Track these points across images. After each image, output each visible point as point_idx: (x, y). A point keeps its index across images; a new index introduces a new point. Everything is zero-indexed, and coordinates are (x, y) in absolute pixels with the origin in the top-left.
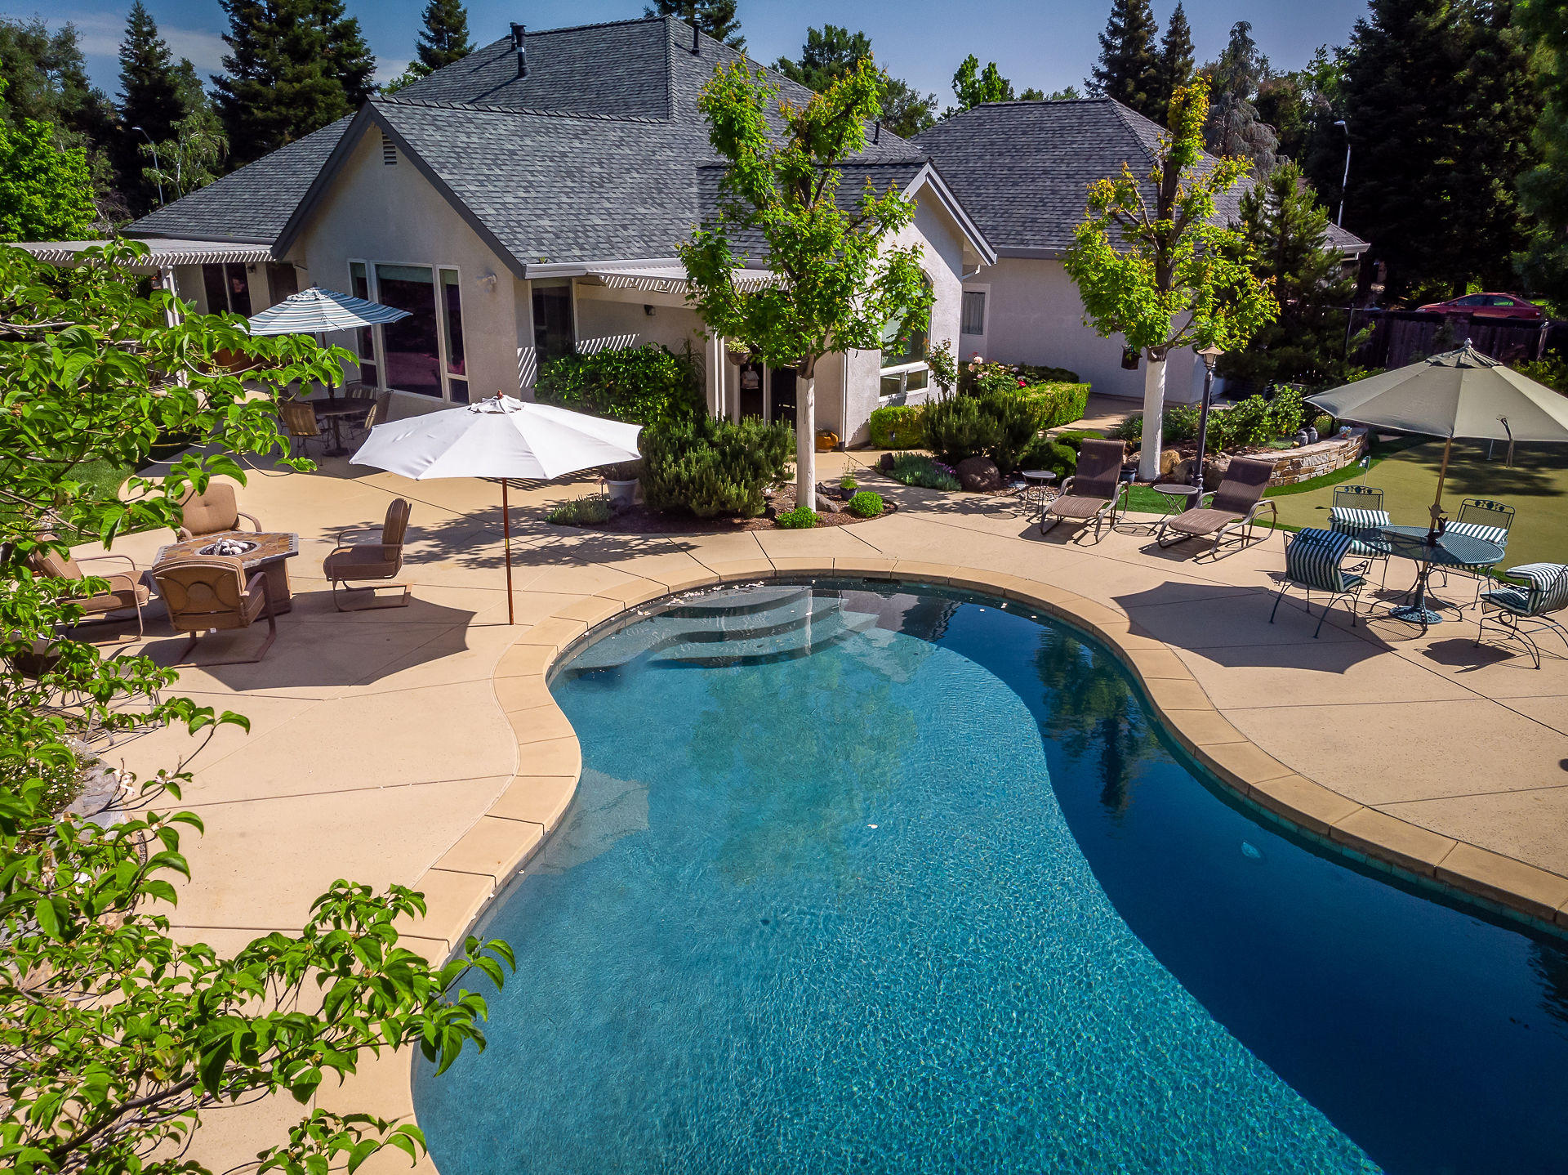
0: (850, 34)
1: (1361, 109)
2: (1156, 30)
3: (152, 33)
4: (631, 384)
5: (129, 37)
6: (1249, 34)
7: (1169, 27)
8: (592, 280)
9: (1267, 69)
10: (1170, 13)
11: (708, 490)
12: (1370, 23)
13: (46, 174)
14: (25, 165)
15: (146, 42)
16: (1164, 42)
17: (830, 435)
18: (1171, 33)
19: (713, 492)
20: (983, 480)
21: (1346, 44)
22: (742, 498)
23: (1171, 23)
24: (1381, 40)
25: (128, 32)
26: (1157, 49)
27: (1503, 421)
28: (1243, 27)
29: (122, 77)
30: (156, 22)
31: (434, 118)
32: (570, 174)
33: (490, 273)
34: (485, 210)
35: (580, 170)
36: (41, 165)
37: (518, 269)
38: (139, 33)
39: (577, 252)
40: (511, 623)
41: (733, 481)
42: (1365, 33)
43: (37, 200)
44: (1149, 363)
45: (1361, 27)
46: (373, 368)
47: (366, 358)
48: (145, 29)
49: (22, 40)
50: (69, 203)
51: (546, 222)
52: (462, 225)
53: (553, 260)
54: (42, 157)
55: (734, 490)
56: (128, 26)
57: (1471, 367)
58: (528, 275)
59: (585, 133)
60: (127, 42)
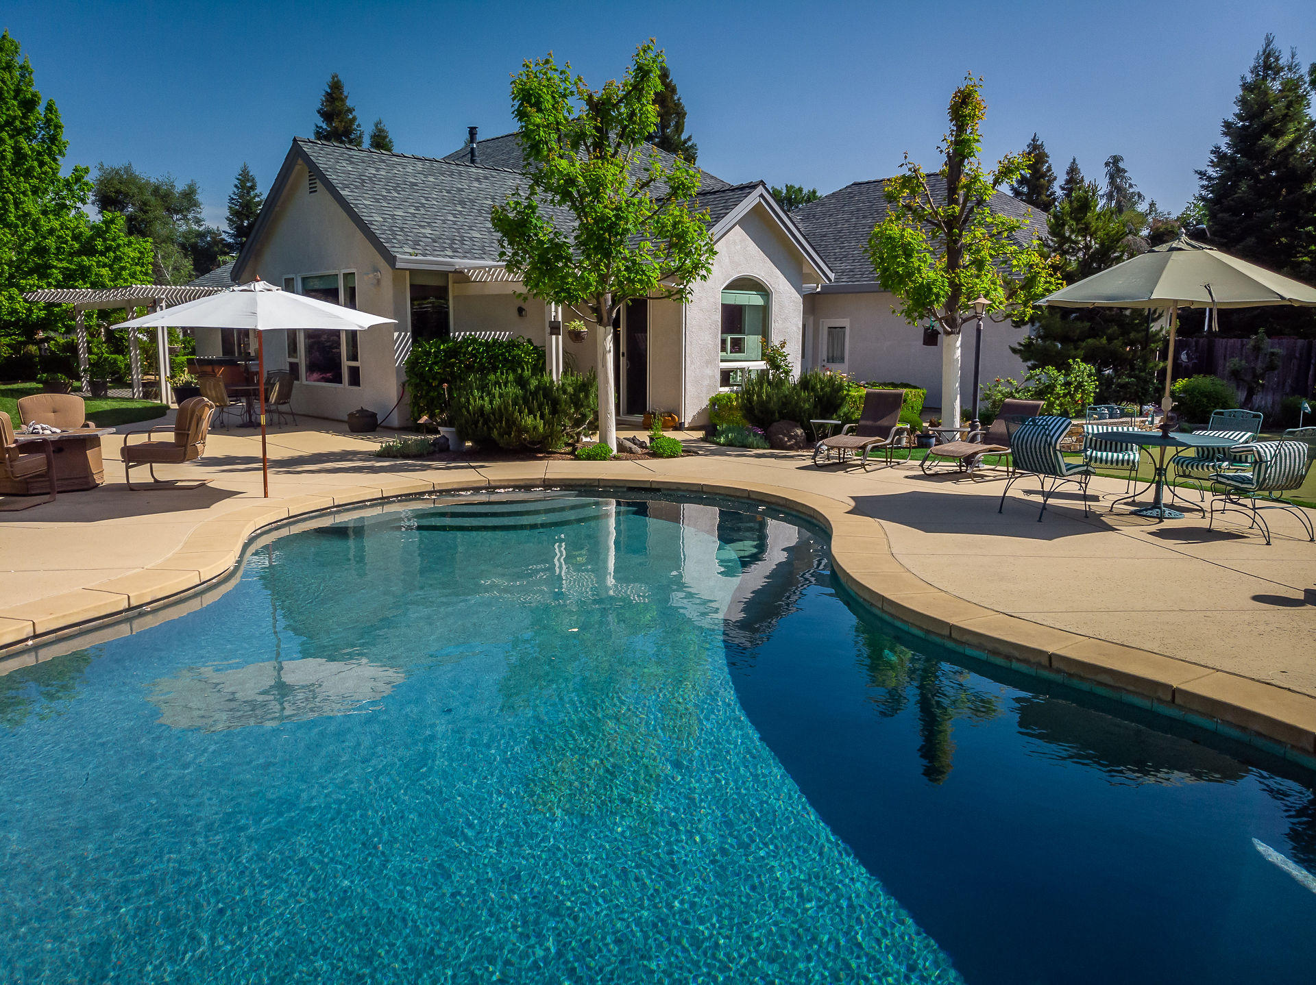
0: (805, 191)
1: (1220, 215)
2: (1055, 179)
3: (253, 188)
4: (490, 363)
5: (235, 190)
6: (1121, 165)
7: (1066, 177)
8: (461, 277)
9: (1156, 211)
10: (1067, 166)
11: (507, 420)
12: (1224, 148)
13: (114, 252)
14: (99, 244)
15: (248, 193)
16: (1063, 189)
17: (670, 416)
18: (1068, 182)
19: (511, 423)
20: (789, 440)
21: (1204, 166)
22: (538, 429)
23: (1068, 173)
24: (1233, 159)
25: (236, 186)
26: (1057, 194)
27: (1207, 287)
28: (1116, 160)
29: (228, 219)
30: (257, 179)
31: (351, 157)
32: (462, 203)
33: (376, 270)
34: (375, 219)
35: (472, 201)
36: (111, 245)
37: (391, 260)
38: (243, 187)
39: (451, 254)
40: (266, 496)
41: (530, 412)
42: (1220, 159)
43: (105, 271)
44: (945, 337)
45: (1216, 151)
46: (297, 364)
47: (293, 357)
48: (249, 184)
49: (156, 190)
50: (130, 274)
51: (428, 231)
52: (359, 235)
53: (424, 255)
54: (114, 240)
55: (529, 421)
56: (237, 182)
57: (1180, 249)
58: (399, 265)
59: (486, 178)
60: (234, 194)
